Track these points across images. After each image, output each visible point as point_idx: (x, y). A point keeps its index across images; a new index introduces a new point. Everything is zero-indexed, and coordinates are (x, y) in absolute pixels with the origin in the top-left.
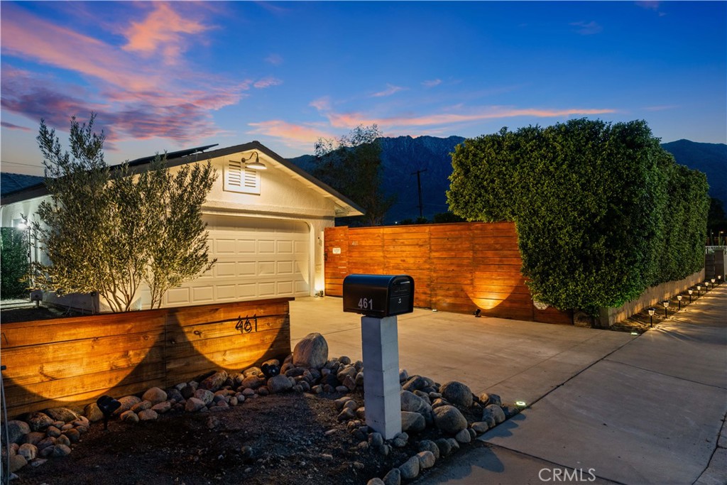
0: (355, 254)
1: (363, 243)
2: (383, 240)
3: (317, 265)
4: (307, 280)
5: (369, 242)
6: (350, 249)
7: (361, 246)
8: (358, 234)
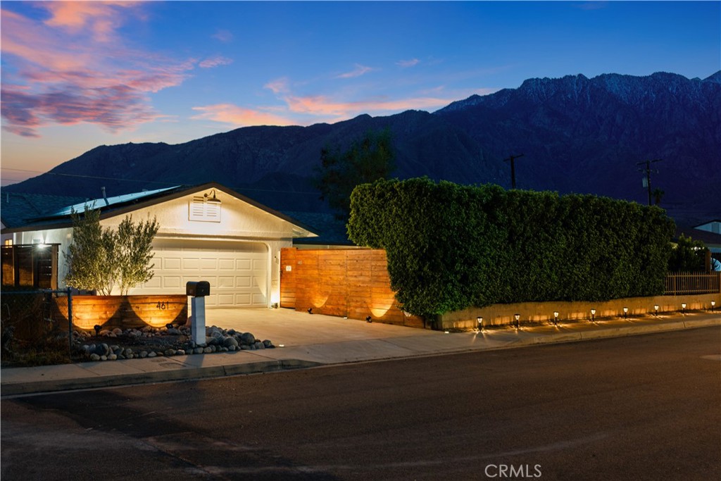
0: (300, 272)
1: (306, 263)
2: (318, 260)
3: (273, 281)
4: (264, 293)
5: (309, 262)
6: (297, 267)
7: (304, 265)
8: (302, 255)
